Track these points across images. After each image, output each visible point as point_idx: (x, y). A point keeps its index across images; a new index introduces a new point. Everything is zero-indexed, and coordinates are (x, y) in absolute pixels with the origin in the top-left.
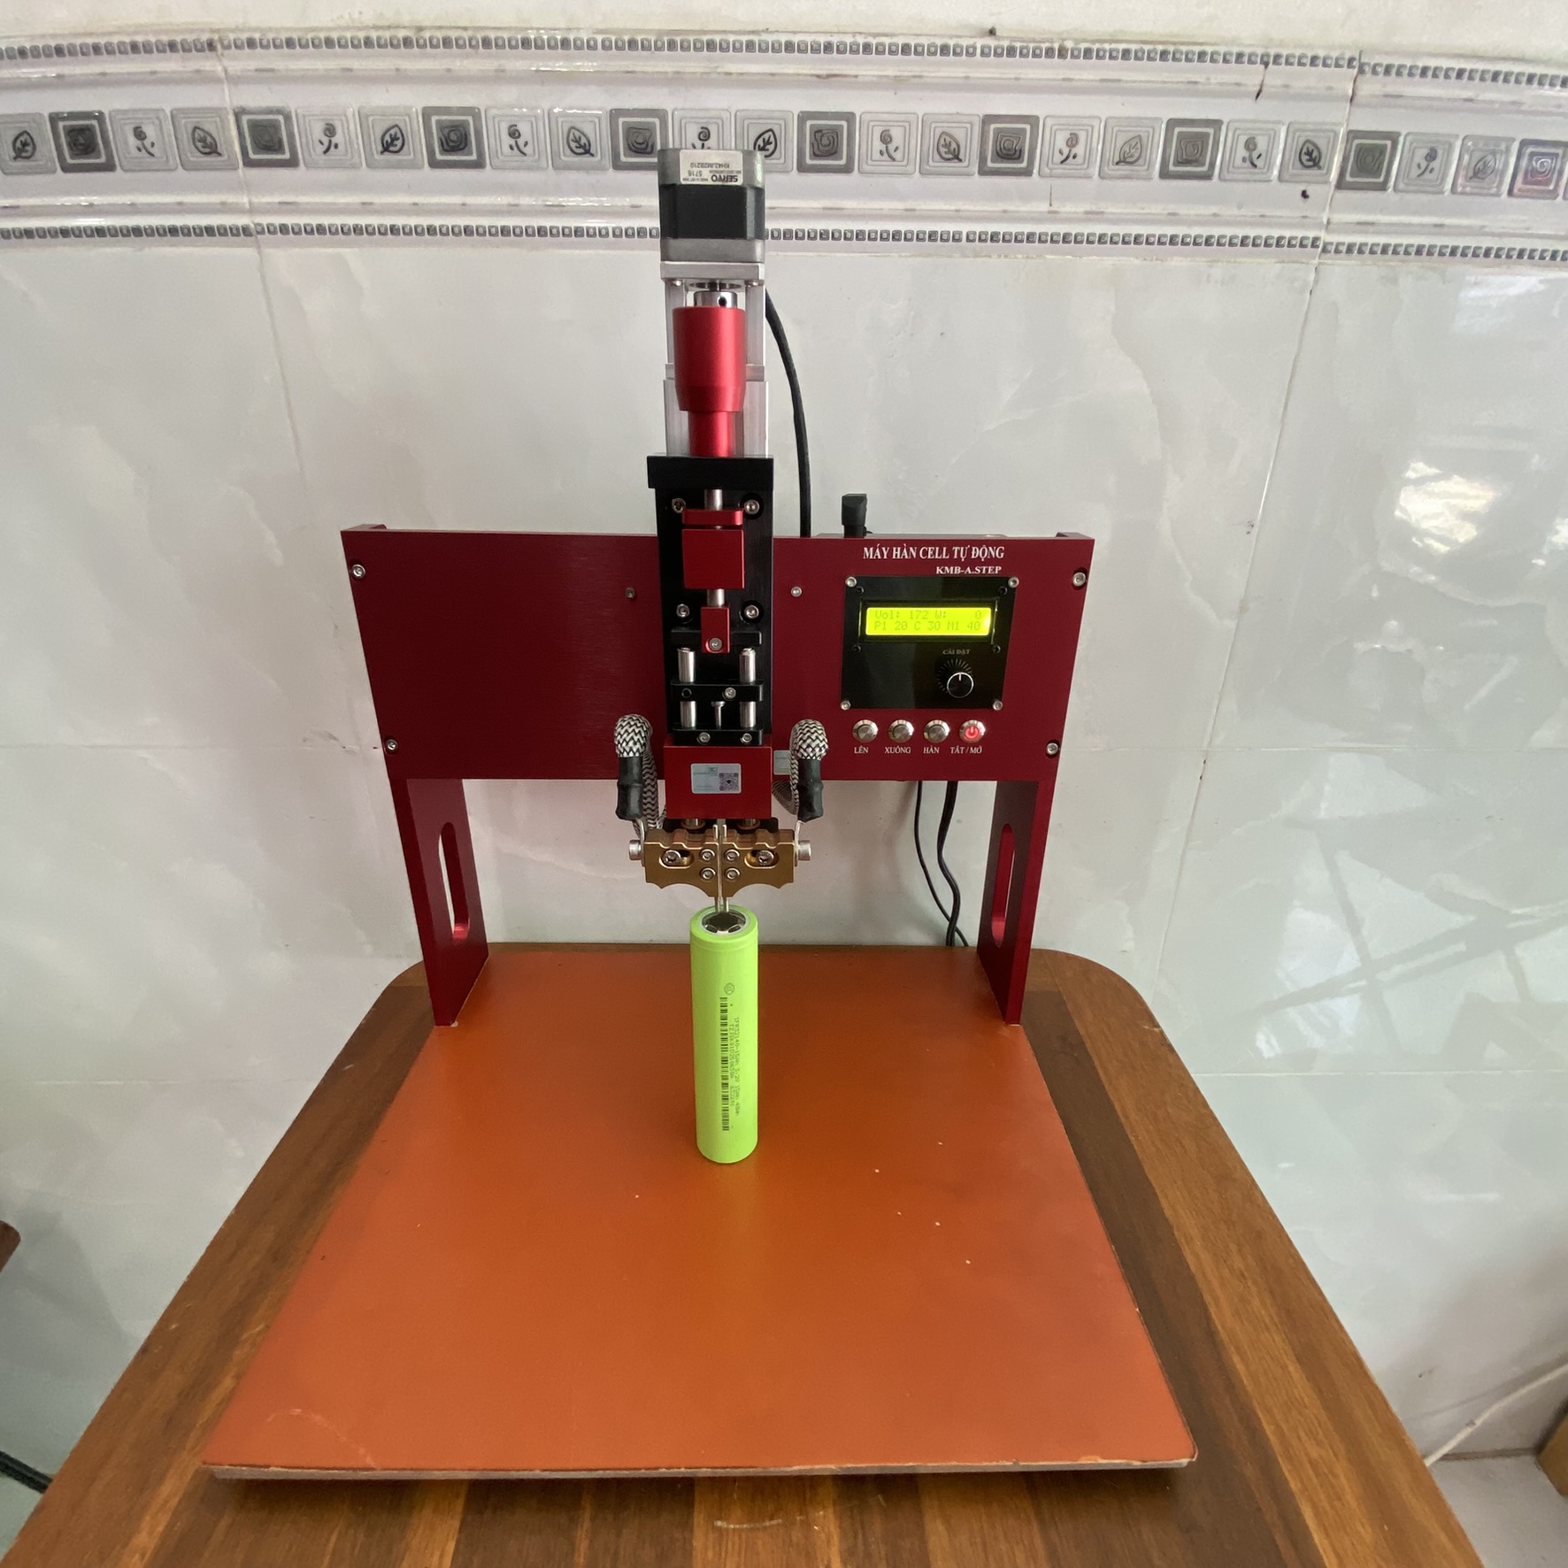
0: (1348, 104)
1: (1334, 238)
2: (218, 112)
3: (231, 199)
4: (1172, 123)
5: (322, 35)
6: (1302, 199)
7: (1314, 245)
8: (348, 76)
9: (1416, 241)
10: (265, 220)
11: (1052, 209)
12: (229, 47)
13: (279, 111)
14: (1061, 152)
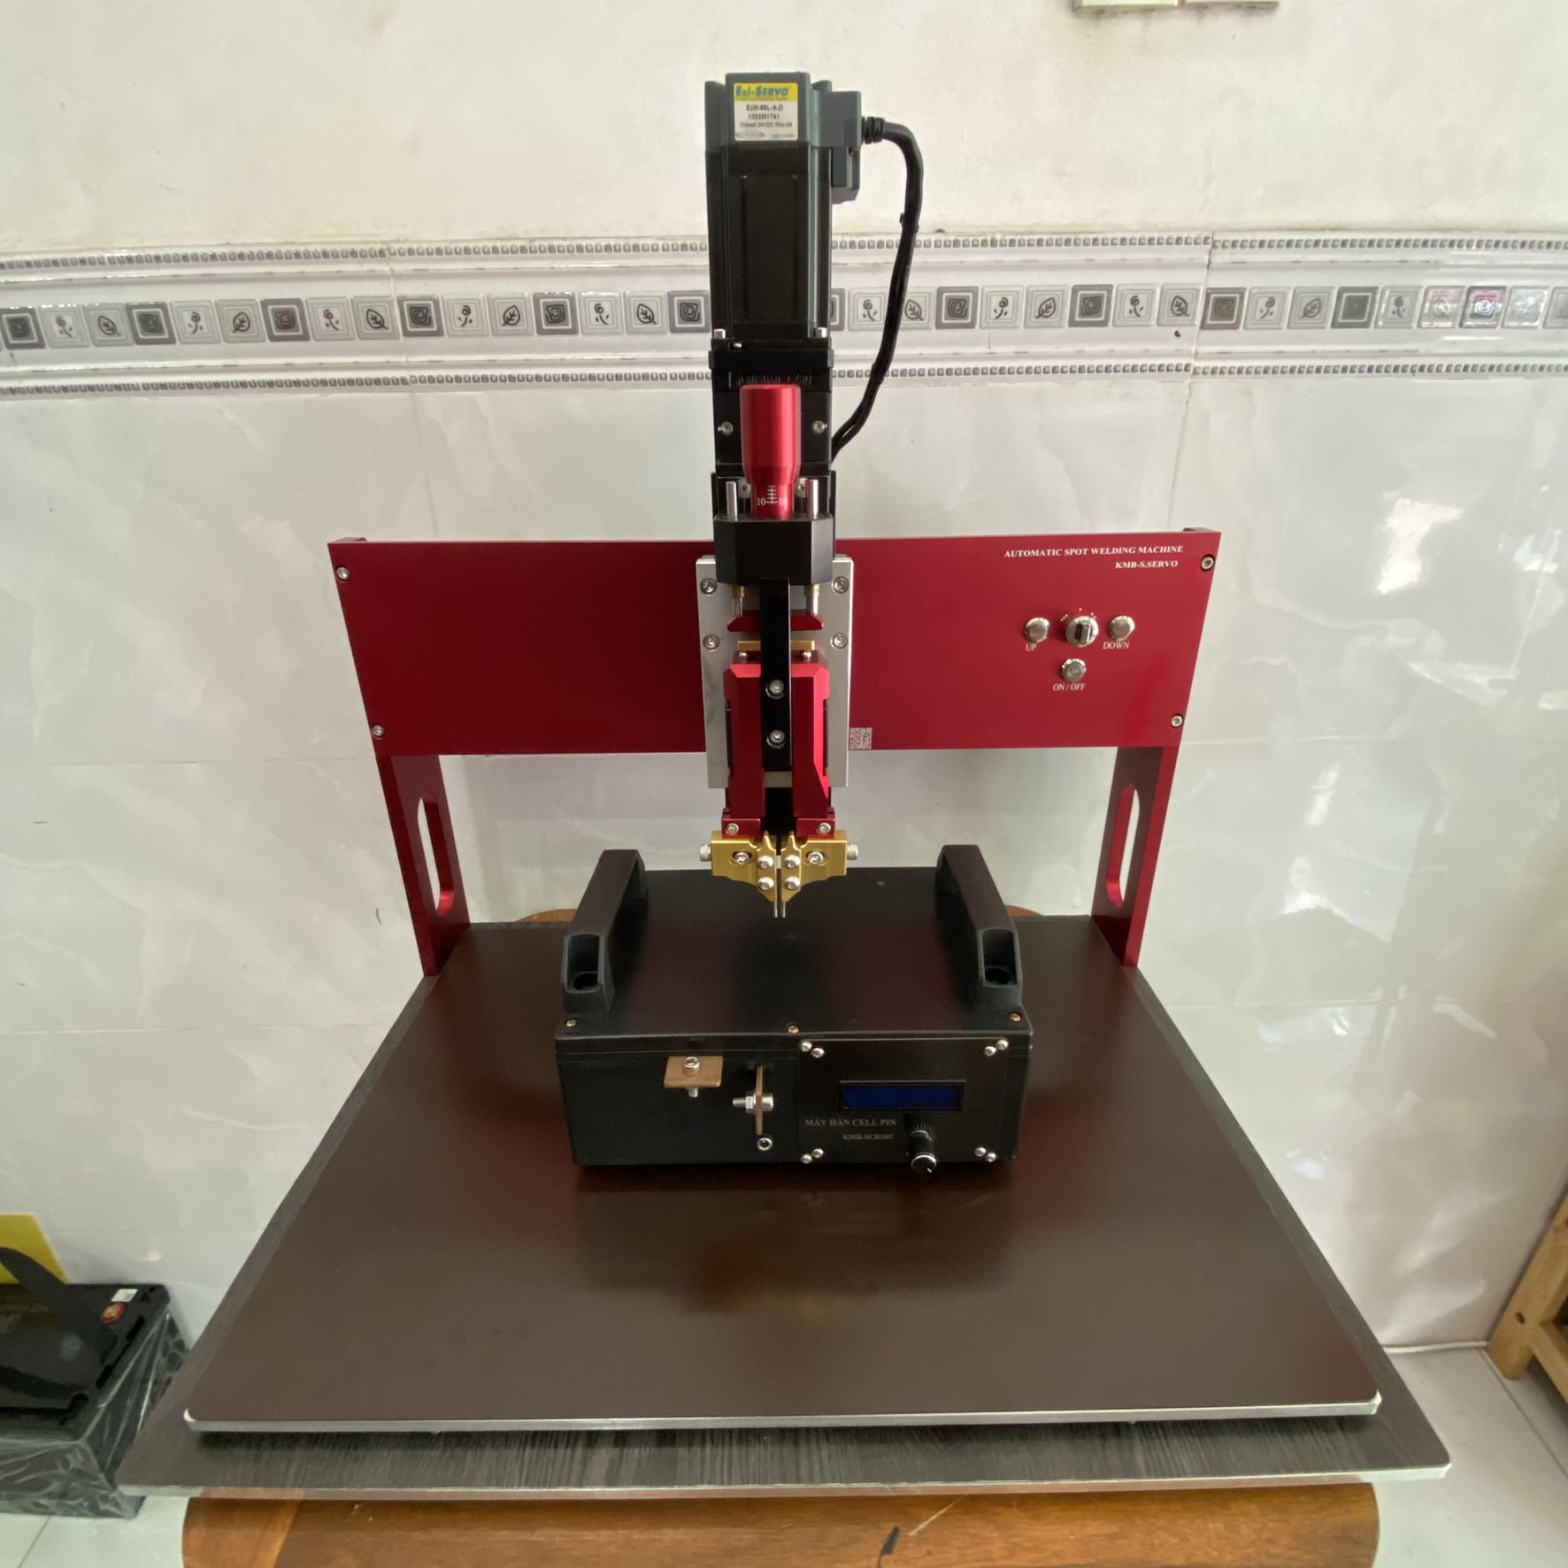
0: (1206, 269)
1: (1201, 364)
2: (386, 300)
3: (393, 359)
4: (1075, 289)
5: (462, 245)
6: (1176, 338)
7: (1186, 370)
8: (480, 274)
9: (1263, 363)
10: (417, 373)
11: (992, 350)
12: (395, 254)
13: (430, 299)
14: (995, 311)
